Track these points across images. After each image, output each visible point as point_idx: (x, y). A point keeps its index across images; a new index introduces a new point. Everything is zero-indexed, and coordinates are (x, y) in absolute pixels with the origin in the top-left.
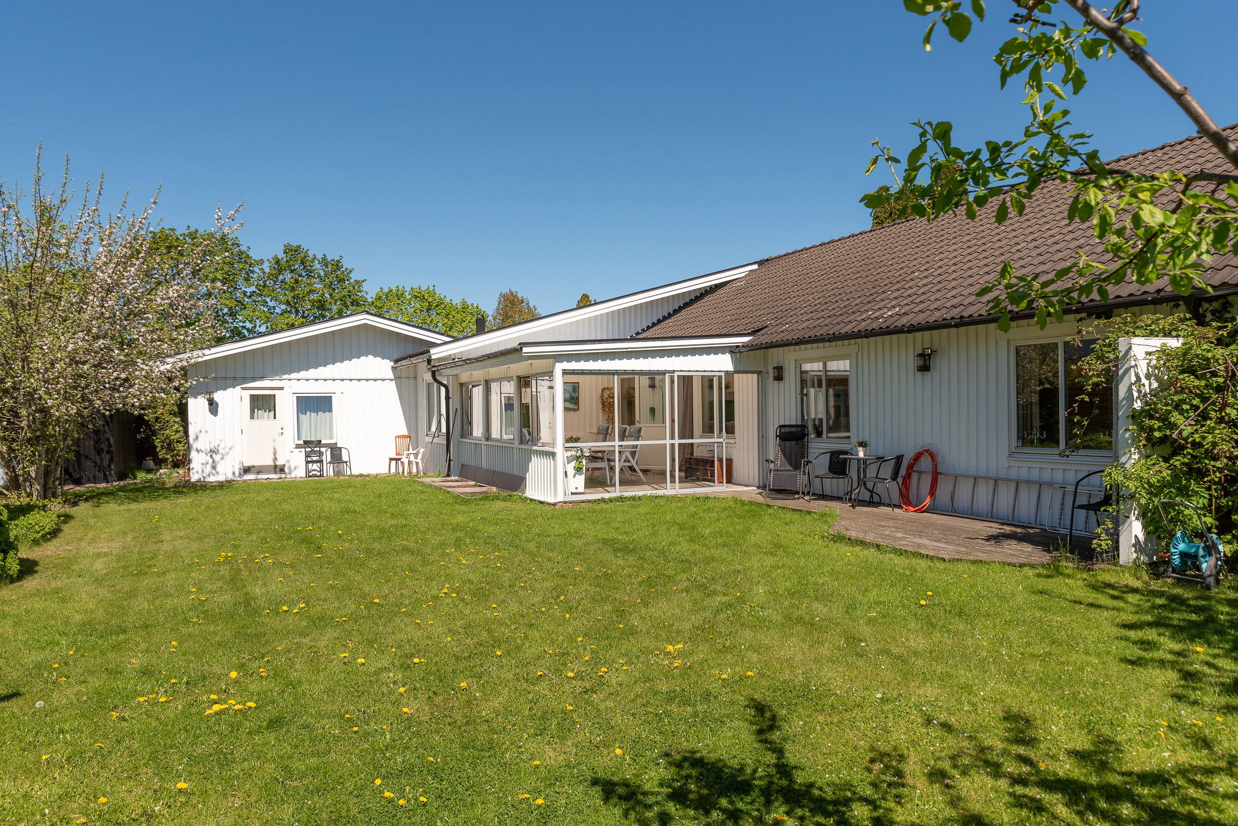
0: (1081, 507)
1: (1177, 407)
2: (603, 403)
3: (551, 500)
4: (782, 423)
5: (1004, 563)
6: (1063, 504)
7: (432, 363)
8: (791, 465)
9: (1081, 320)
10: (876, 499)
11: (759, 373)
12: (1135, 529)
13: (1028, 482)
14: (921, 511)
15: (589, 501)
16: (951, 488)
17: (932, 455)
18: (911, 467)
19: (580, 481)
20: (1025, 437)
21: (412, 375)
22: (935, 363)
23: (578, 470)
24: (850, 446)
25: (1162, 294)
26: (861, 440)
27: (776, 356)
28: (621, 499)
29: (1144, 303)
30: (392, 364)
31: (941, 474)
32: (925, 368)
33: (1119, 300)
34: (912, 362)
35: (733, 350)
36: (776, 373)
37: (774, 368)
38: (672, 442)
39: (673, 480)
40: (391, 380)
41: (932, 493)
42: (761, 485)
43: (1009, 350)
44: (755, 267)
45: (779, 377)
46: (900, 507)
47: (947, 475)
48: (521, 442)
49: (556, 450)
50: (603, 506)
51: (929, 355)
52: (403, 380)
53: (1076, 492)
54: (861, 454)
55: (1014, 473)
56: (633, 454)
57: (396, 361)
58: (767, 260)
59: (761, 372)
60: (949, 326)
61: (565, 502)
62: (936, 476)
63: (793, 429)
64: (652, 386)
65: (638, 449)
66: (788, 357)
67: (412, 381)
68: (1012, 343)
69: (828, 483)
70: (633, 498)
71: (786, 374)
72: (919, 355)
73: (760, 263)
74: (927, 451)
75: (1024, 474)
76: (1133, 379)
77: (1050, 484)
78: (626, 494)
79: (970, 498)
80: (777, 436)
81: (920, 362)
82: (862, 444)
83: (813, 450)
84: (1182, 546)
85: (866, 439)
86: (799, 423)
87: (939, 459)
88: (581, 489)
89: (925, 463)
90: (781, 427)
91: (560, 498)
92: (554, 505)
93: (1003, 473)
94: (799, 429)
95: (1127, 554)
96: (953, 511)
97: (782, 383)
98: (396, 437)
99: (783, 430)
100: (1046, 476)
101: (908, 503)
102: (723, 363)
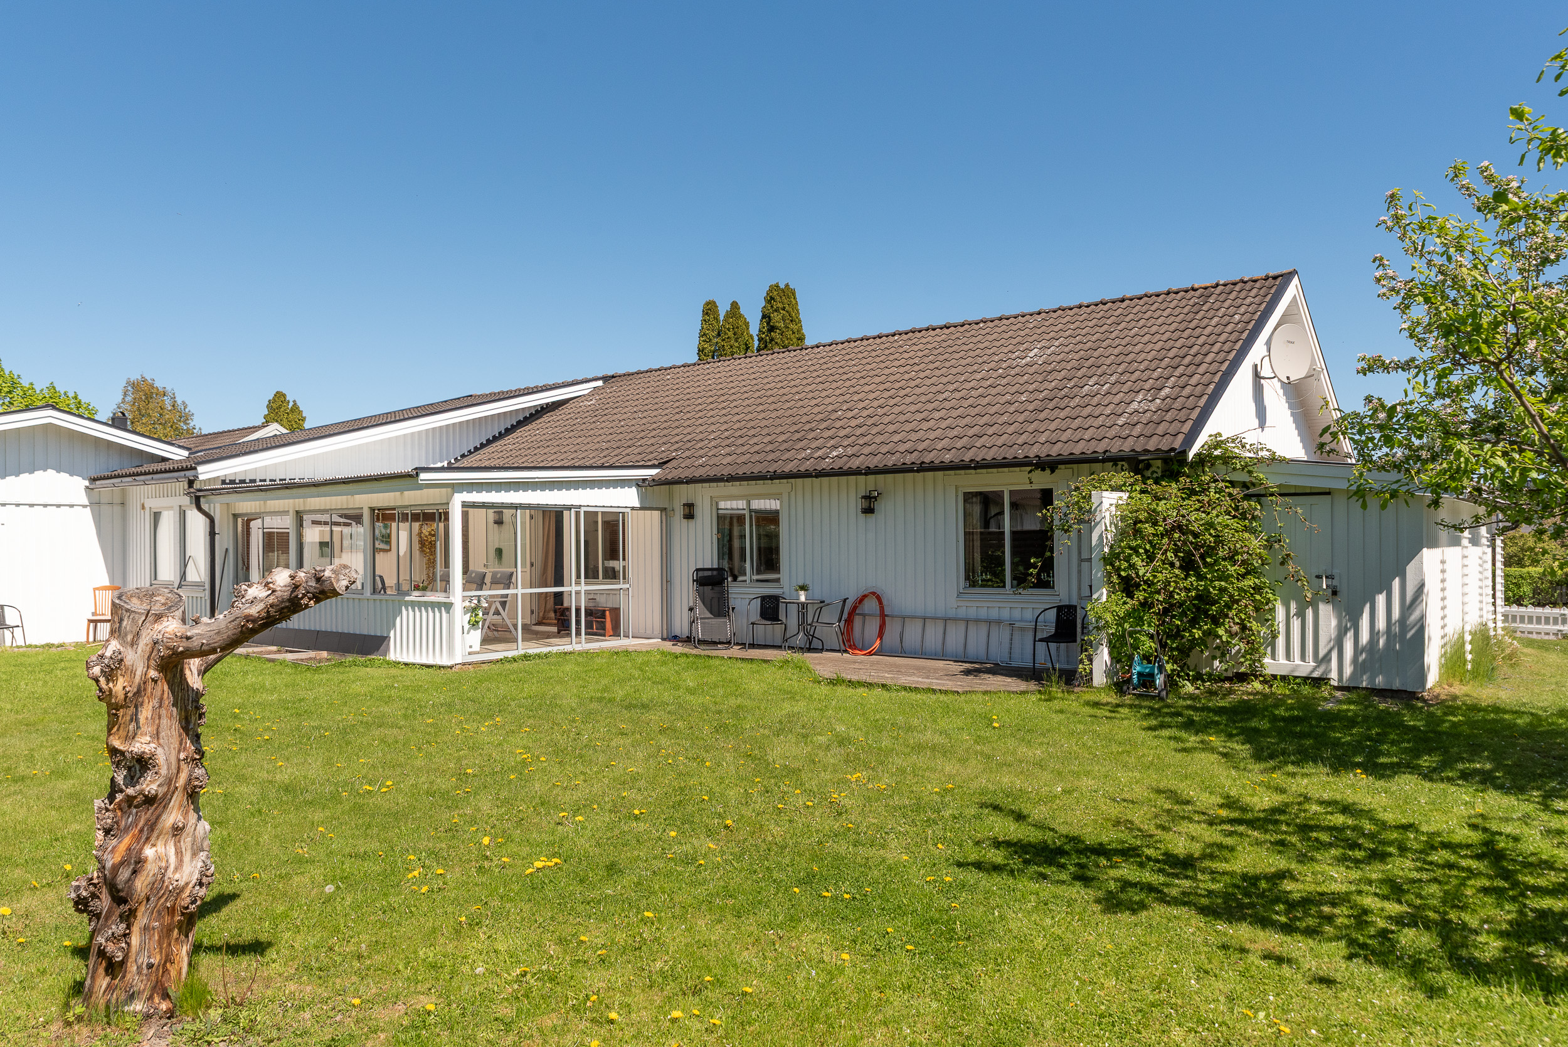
0: (1041, 640)
1: (1135, 550)
2: (422, 543)
3: (446, 662)
4: (700, 566)
5: (1009, 692)
6: (1011, 640)
7: (197, 485)
8: (711, 613)
9: (1030, 472)
10: (816, 644)
11: (663, 510)
12: (1104, 656)
13: (977, 621)
14: (870, 654)
15: (490, 662)
16: (899, 629)
17: (879, 598)
18: (854, 608)
19: (476, 636)
20: (971, 579)
21: (117, 500)
22: (876, 506)
23: (474, 625)
24: (781, 590)
25: (1107, 454)
26: (801, 584)
27: (684, 493)
28: (526, 657)
29: (1095, 460)
30: (87, 483)
31: (887, 616)
32: (869, 510)
33: (1072, 457)
34: (854, 503)
35: (640, 484)
36: (687, 511)
37: (684, 505)
38: (578, 588)
39: (578, 633)
40: (85, 506)
41: (881, 635)
42: (665, 636)
43: (957, 496)
44: (600, 383)
45: (689, 516)
46: (846, 651)
47: (892, 617)
48: (374, 591)
49: (452, 599)
50: (508, 666)
51: (875, 498)
52: (103, 507)
53: (1036, 628)
54: (803, 599)
55: (962, 613)
56: (503, 604)
57: (93, 480)
58: (613, 377)
59: (665, 509)
60: (911, 470)
61: (464, 664)
62: (883, 616)
63: (709, 573)
64: (499, 522)
65: (509, 598)
66: (702, 496)
67: (117, 509)
68: (960, 489)
69: (760, 629)
70: (539, 656)
71: (698, 512)
72: (864, 497)
73: (606, 379)
74: (874, 593)
75: (972, 613)
76: (1104, 528)
77: (999, 622)
78: (531, 651)
79: (920, 639)
80: (694, 581)
81: (865, 504)
82: (803, 588)
83: (734, 596)
84: (1138, 668)
85: (808, 582)
86: (716, 566)
87: (885, 602)
88: (477, 647)
89: (871, 605)
90: (697, 570)
91: (458, 659)
92: (451, 667)
93: (951, 613)
94: (715, 573)
95: (1099, 678)
96: (902, 653)
97: (692, 523)
98: (95, 589)
99: (701, 574)
100: (994, 614)
101: (854, 647)
102: (629, 497)
